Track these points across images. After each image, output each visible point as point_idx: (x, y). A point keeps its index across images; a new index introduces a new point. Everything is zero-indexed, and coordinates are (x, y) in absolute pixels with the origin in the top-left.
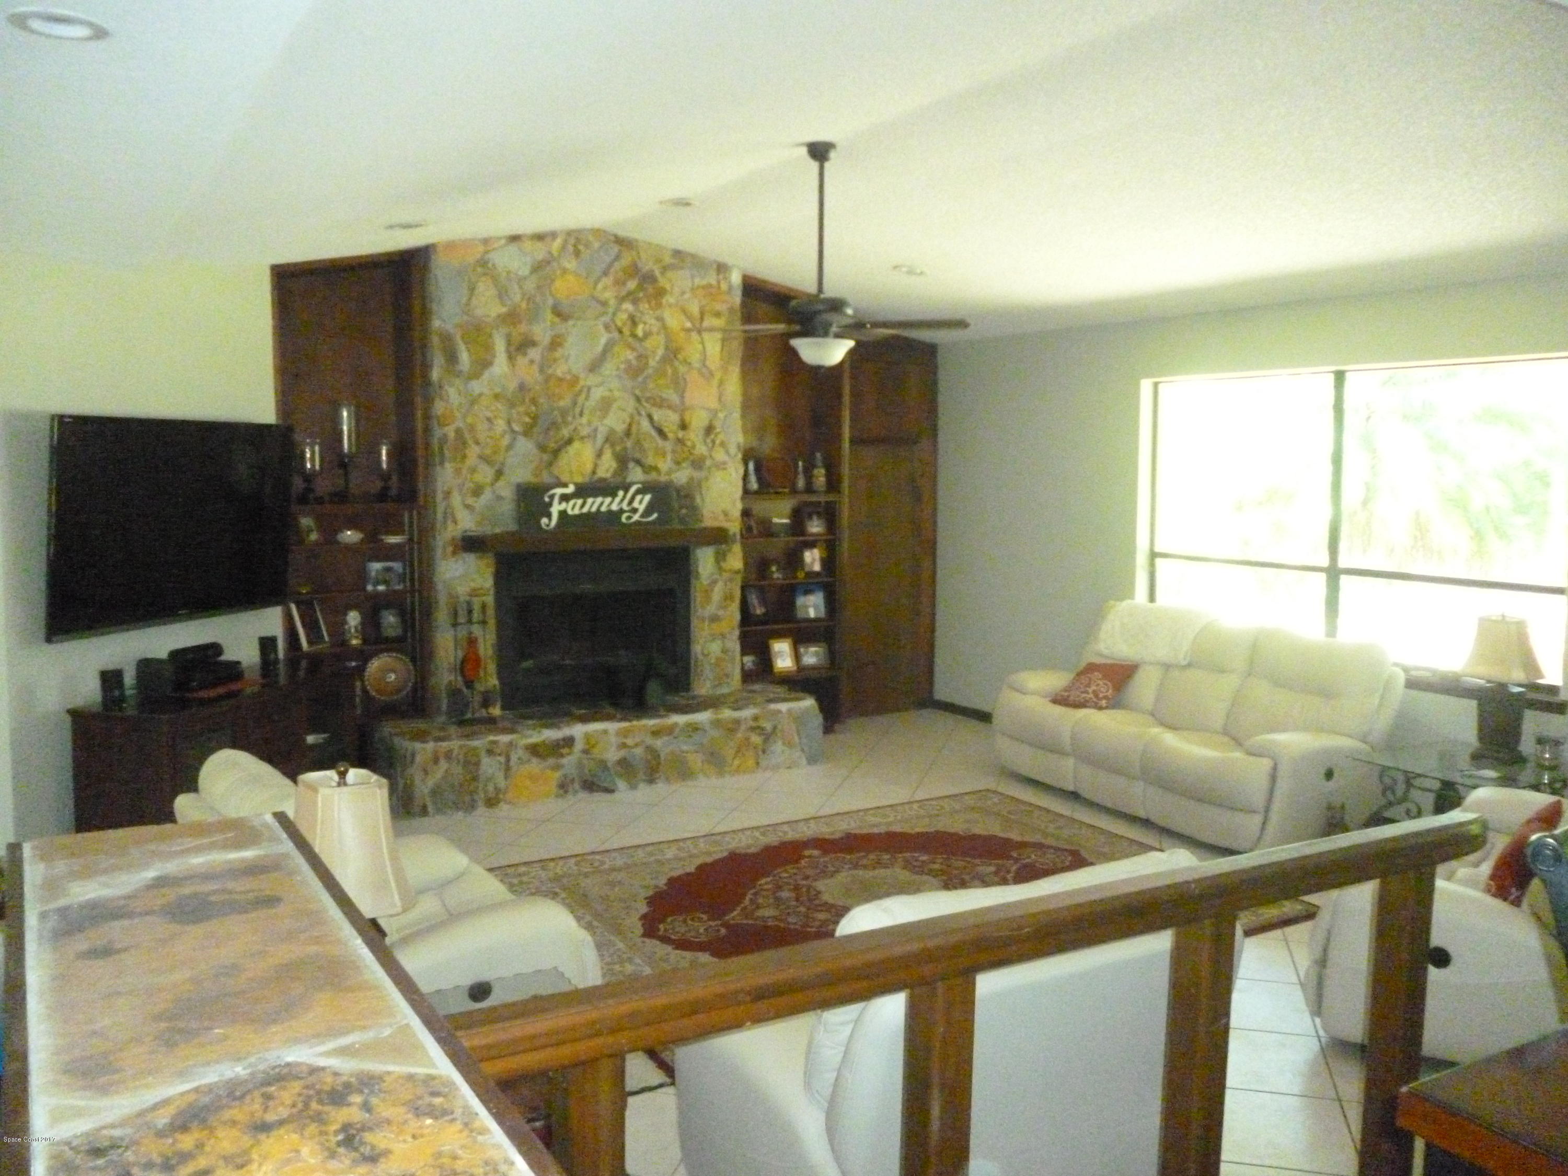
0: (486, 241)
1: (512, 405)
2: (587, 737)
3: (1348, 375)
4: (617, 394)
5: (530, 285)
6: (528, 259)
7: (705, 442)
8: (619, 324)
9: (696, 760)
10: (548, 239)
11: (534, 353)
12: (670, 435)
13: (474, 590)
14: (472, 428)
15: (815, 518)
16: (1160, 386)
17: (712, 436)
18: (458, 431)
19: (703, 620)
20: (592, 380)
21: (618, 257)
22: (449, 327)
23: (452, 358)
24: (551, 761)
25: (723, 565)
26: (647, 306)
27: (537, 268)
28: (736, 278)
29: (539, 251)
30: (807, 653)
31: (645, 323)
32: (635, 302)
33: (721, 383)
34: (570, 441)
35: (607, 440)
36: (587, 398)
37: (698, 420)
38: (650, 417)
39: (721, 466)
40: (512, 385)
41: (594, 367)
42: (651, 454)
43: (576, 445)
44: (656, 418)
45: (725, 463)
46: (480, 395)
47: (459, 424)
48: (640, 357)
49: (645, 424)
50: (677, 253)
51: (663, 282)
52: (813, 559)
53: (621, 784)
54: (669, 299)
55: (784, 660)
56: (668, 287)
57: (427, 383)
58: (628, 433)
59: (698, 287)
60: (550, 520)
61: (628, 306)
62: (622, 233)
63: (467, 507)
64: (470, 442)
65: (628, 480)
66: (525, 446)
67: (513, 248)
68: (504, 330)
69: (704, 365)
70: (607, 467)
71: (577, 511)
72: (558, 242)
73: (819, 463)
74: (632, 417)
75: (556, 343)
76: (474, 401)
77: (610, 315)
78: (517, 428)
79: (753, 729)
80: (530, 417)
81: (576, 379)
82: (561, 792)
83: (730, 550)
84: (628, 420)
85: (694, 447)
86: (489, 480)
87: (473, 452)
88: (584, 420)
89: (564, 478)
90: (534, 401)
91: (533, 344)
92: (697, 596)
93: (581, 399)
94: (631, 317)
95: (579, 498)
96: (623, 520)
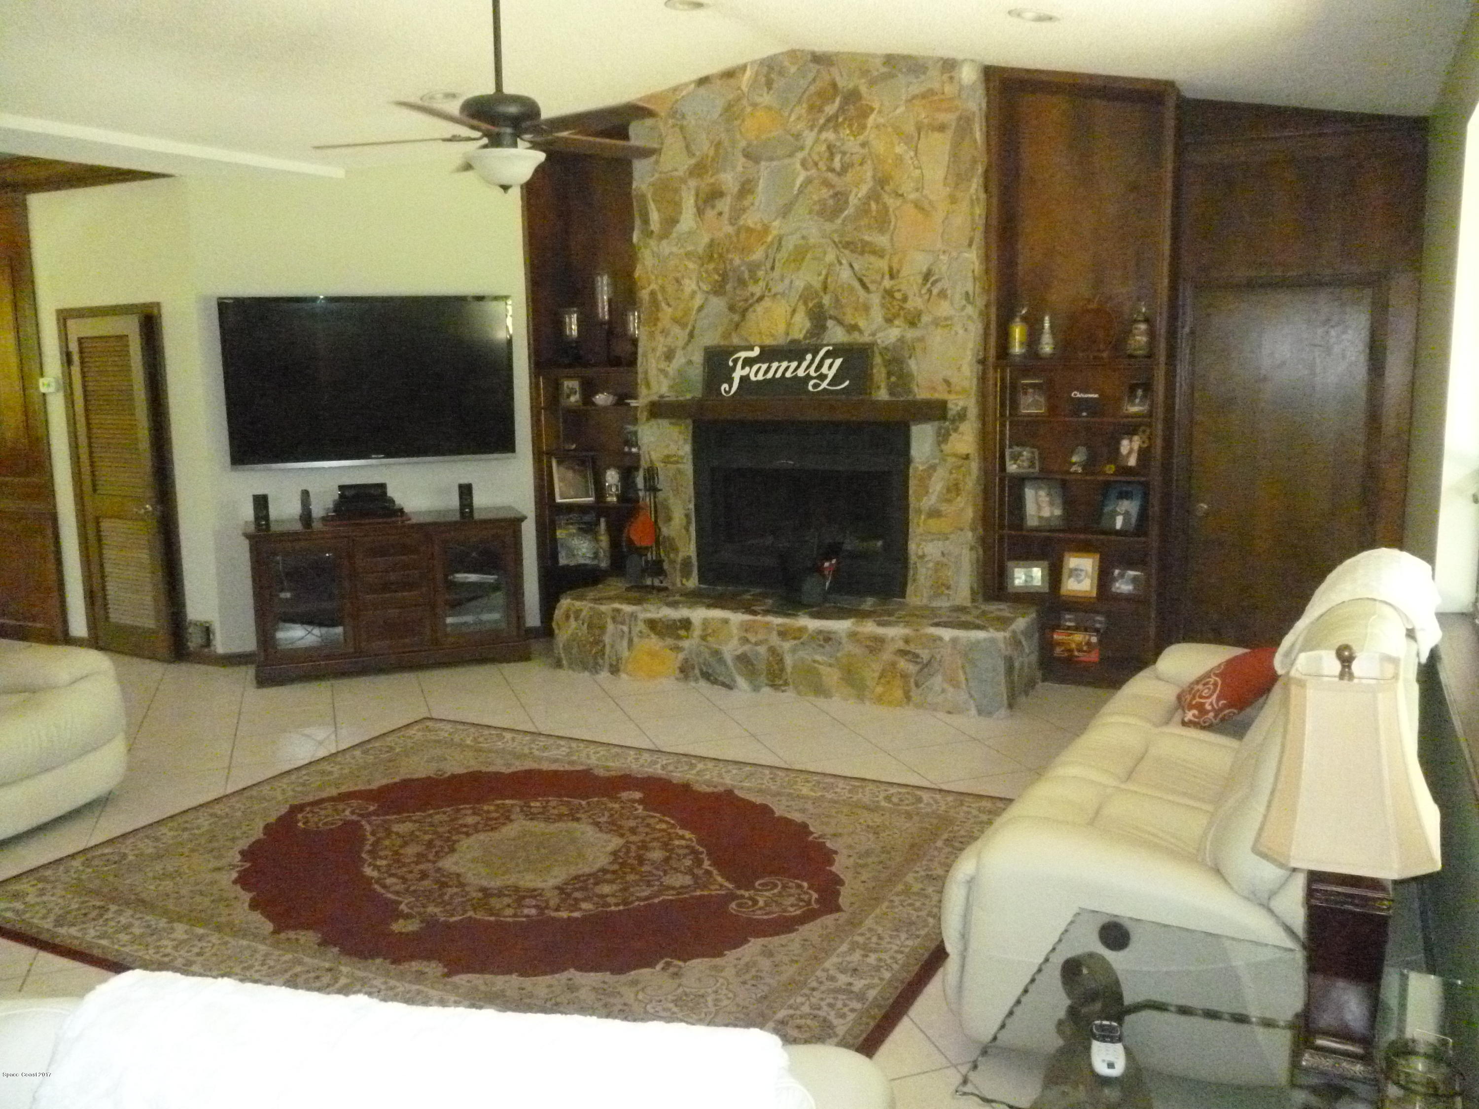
0: (676, 90)
1: (702, 263)
2: (706, 622)
4: (813, 240)
5: (719, 129)
7: (920, 292)
8: (817, 158)
9: (831, 676)
10: (738, 74)
11: (724, 205)
12: (876, 286)
13: (668, 456)
14: (663, 288)
17: (931, 285)
18: (653, 293)
19: (922, 513)
20: (784, 227)
21: (814, 79)
22: (643, 187)
23: (647, 220)
24: (670, 641)
25: (946, 447)
26: (848, 132)
27: (727, 109)
28: (969, 75)
29: (727, 92)
30: (1122, 576)
31: (846, 153)
32: (836, 129)
33: (946, 217)
34: (760, 300)
35: (802, 296)
36: (781, 249)
37: (914, 265)
38: (851, 266)
39: (941, 322)
40: (704, 241)
41: (786, 212)
42: (849, 311)
43: (767, 303)
44: (856, 266)
45: (950, 318)
46: (671, 255)
47: (653, 286)
48: (838, 195)
49: (845, 274)
50: (890, 60)
51: (869, 98)
53: (742, 682)
56: (875, 103)
58: (824, 287)
59: (916, 97)
60: (730, 388)
61: (827, 135)
62: (821, 49)
63: (662, 371)
64: (663, 305)
65: (824, 342)
67: (702, 92)
68: (693, 183)
69: (922, 195)
70: (801, 326)
71: (760, 377)
72: (750, 76)
73: (1140, 316)
74: (830, 267)
75: (746, 189)
76: (666, 262)
77: (808, 150)
79: (903, 653)
80: (720, 275)
81: (767, 229)
82: (682, 675)
83: (956, 430)
84: (825, 271)
85: (905, 300)
86: (681, 343)
87: (665, 312)
88: (776, 274)
89: (754, 340)
90: (723, 257)
91: (721, 194)
92: (912, 483)
93: (775, 251)
94: (830, 147)
95: (764, 363)
96: (810, 388)
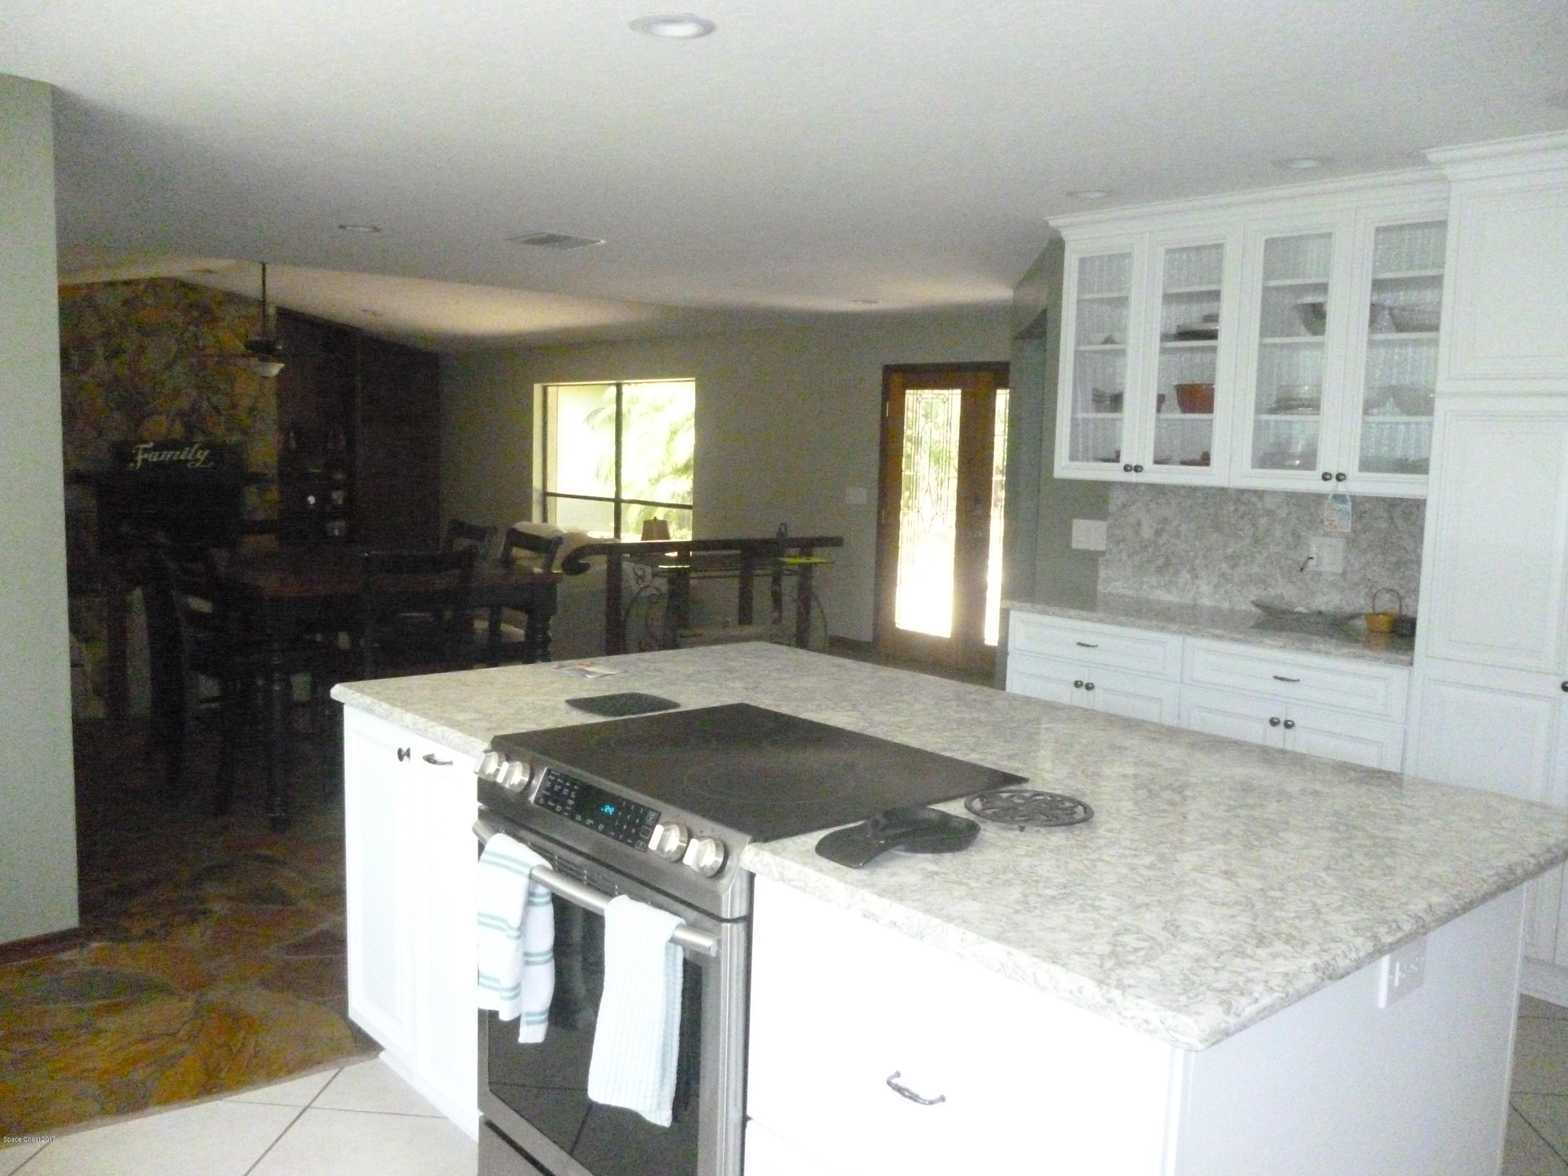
1: (109, 391)
3: (622, 386)
6: (120, 297)
10: (135, 285)
11: (124, 357)
13: (82, 508)
15: (339, 469)
16: (547, 388)
26: (206, 328)
27: (126, 303)
28: (272, 310)
29: (127, 292)
34: (150, 415)
37: (246, 402)
38: (208, 399)
39: (263, 434)
40: (109, 378)
41: (169, 366)
42: (209, 424)
43: (155, 417)
44: (213, 400)
45: (265, 431)
47: (71, 401)
48: (201, 361)
50: (228, 294)
52: (338, 496)
54: (222, 324)
58: (192, 410)
59: (243, 316)
62: (188, 281)
63: (77, 454)
65: (193, 441)
66: (118, 417)
67: (109, 290)
68: (102, 343)
70: (178, 430)
72: (142, 286)
73: (342, 432)
75: (140, 351)
78: (112, 405)
80: (122, 398)
86: (92, 438)
88: (161, 401)
89: (146, 438)
91: (124, 351)
94: (195, 335)
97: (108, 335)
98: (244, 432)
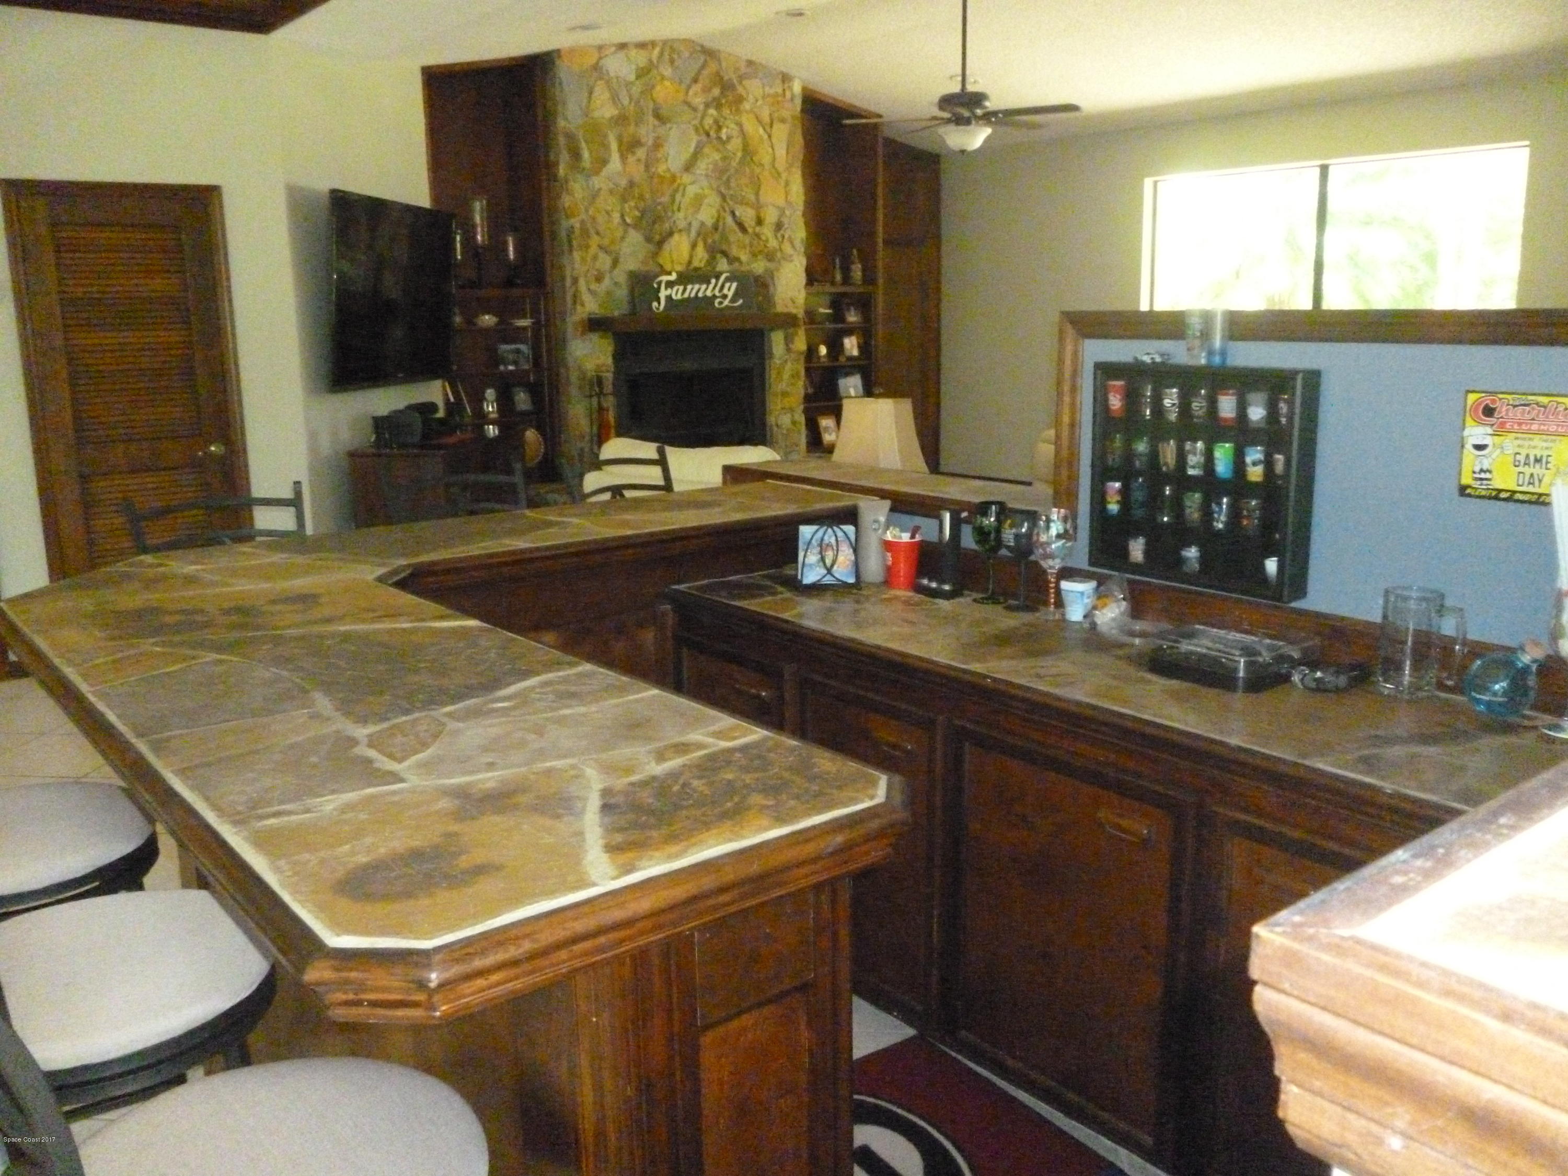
0: (600, 48)
1: (624, 200)
3: (1331, 169)
4: (707, 191)
5: (636, 90)
6: (634, 67)
7: (776, 236)
8: (707, 127)
10: (650, 47)
11: (641, 153)
12: (750, 230)
13: (597, 367)
14: (593, 220)
15: (852, 308)
16: (1159, 184)
17: (782, 232)
18: (583, 222)
19: (776, 395)
20: (686, 178)
21: (703, 67)
22: (572, 128)
23: (576, 155)
25: (791, 346)
26: (729, 111)
27: (642, 73)
28: (797, 88)
29: (641, 58)
31: (728, 127)
32: (719, 107)
33: (787, 184)
34: (671, 234)
35: (699, 234)
36: (683, 195)
37: (771, 216)
38: (733, 213)
39: (789, 259)
40: (624, 183)
41: (688, 167)
42: (734, 246)
43: (676, 237)
44: (737, 213)
45: (791, 256)
46: (600, 189)
47: (583, 216)
48: (724, 158)
49: (729, 220)
50: (750, 63)
51: (740, 90)
52: (851, 345)
54: (747, 106)
55: (830, 434)
56: (744, 93)
57: (555, 178)
58: (716, 228)
59: (769, 95)
60: (659, 303)
61: (712, 111)
62: (708, 44)
63: (592, 291)
64: (592, 231)
65: (718, 269)
66: (635, 237)
67: (621, 55)
68: (616, 131)
69: (774, 166)
70: (701, 257)
71: (679, 297)
72: (657, 51)
73: (857, 261)
74: (718, 211)
75: (658, 145)
76: (595, 196)
77: (699, 119)
78: (628, 220)
80: (639, 211)
81: (674, 178)
83: (797, 334)
84: (716, 215)
85: (767, 241)
86: (607, 268)
87: (594, 241)
88: (681, 215)
89: (668, 267)
90: (641, 197)
91: (640, 144)
92: (772, 375)
93: (678, 197)
94: (716, 122)
95: (680, 285)
96: (716, 305)
97: (621, 120)
98: (770, 257)
